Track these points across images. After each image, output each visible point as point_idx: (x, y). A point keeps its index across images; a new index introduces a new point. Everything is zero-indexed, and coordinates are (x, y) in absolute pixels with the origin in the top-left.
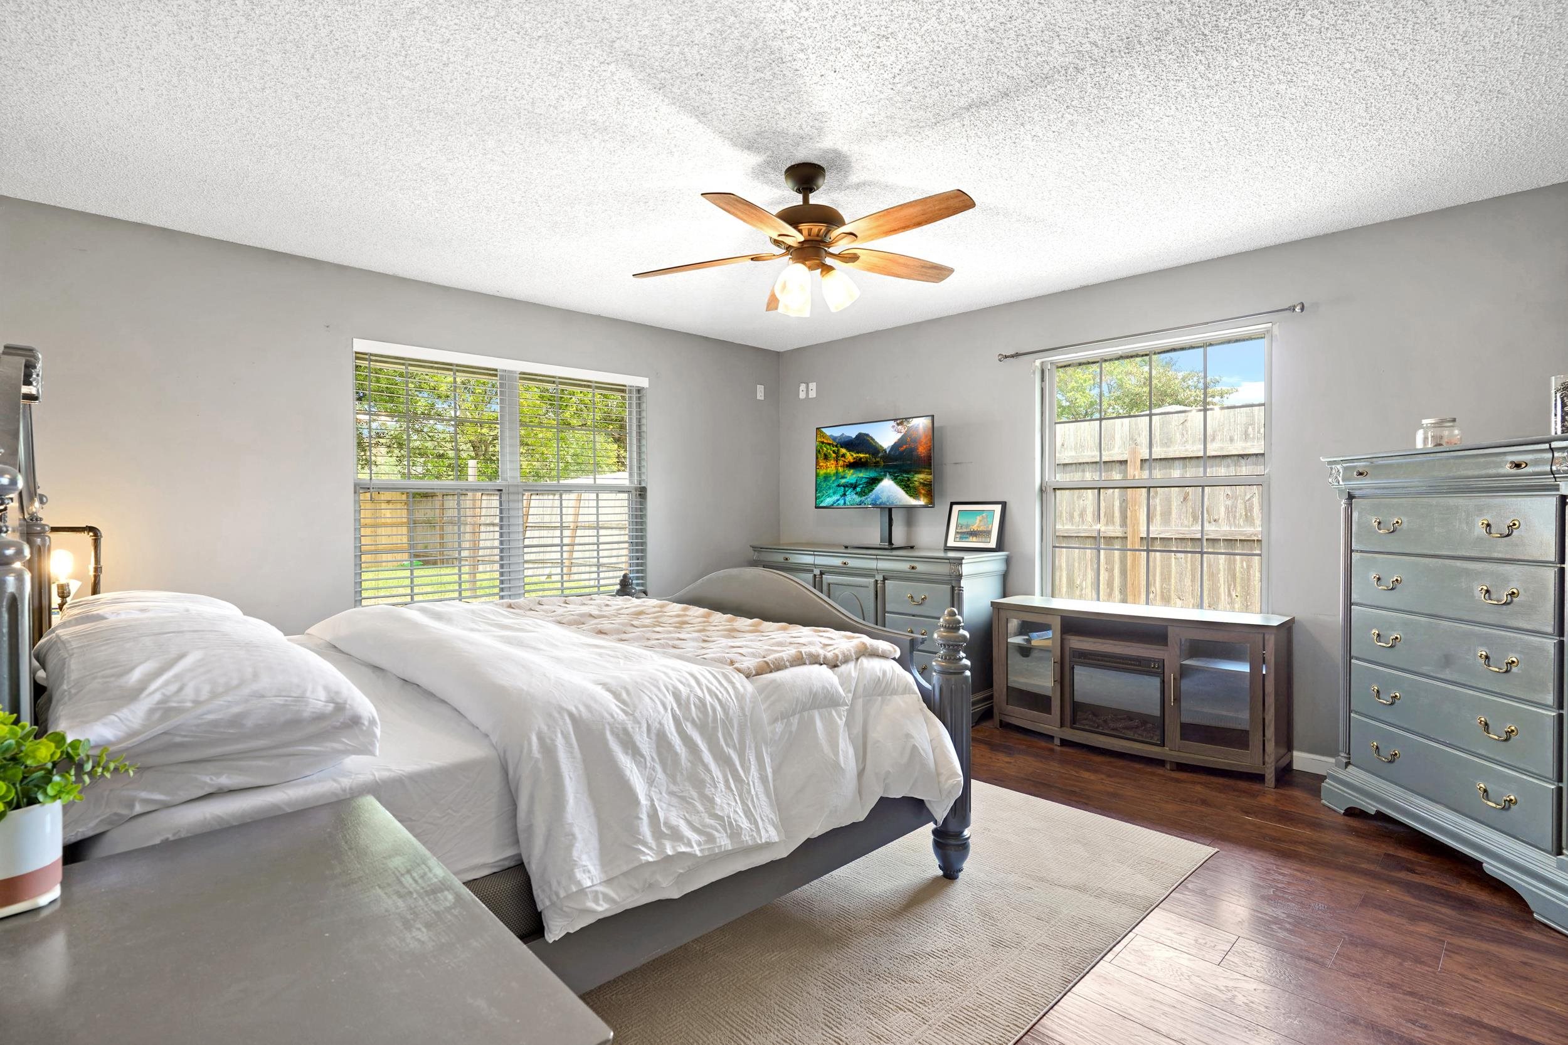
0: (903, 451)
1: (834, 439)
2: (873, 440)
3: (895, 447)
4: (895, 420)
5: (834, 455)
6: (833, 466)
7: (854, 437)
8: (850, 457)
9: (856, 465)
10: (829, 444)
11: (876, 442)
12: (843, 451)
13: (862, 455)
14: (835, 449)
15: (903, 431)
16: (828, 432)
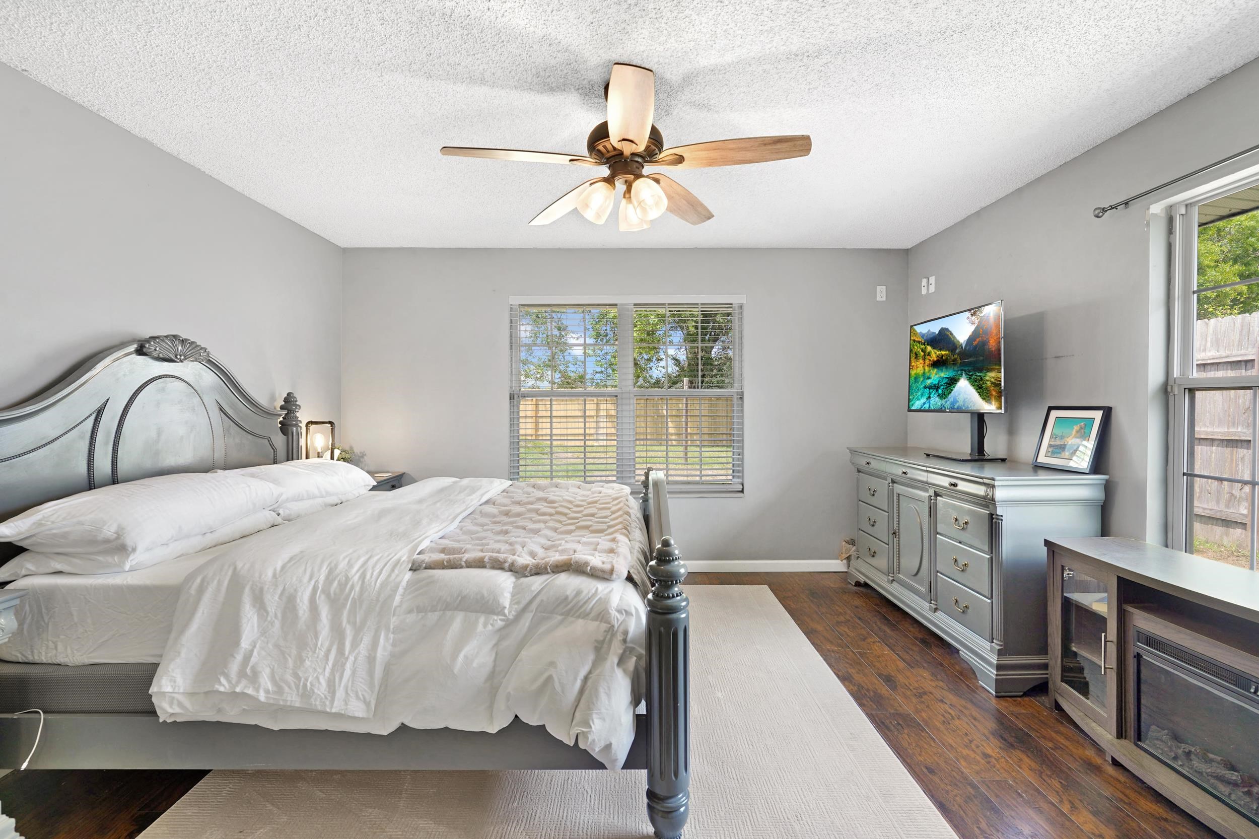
0: (977, 344)
1: (923, 336)
2: (952, 334)
3: (970, 340)
4: (969, 310)
5: (922, 354)
6: (921, 366)
7: (937, 333)
8: (935, 354)
9: (939, 364)
10: (919, 342)
11: (954, 337)
12: (929, 348)
13: (943, 353)
14: (923, 346)
15: (977, 322)
16: (918, 329)
